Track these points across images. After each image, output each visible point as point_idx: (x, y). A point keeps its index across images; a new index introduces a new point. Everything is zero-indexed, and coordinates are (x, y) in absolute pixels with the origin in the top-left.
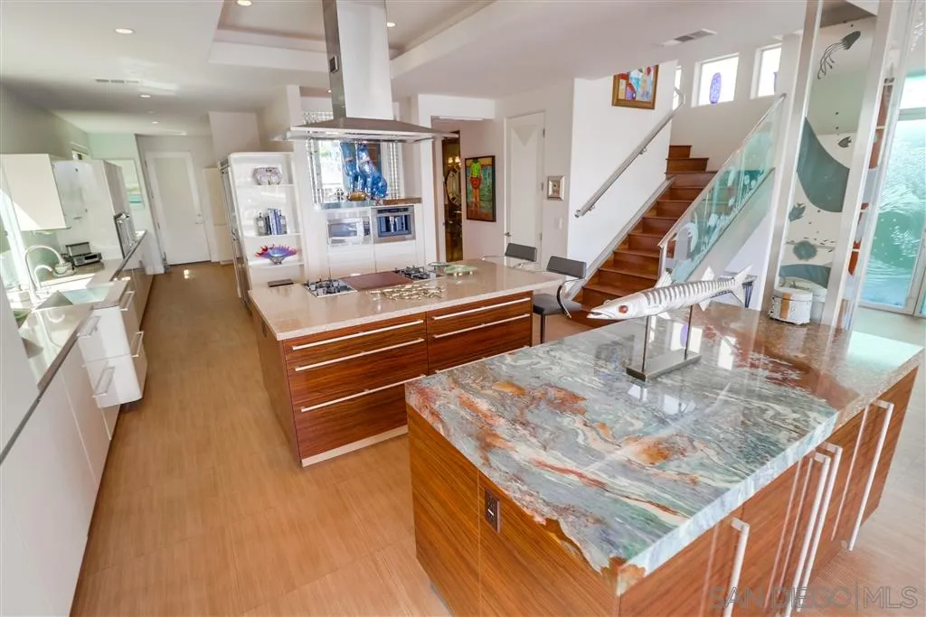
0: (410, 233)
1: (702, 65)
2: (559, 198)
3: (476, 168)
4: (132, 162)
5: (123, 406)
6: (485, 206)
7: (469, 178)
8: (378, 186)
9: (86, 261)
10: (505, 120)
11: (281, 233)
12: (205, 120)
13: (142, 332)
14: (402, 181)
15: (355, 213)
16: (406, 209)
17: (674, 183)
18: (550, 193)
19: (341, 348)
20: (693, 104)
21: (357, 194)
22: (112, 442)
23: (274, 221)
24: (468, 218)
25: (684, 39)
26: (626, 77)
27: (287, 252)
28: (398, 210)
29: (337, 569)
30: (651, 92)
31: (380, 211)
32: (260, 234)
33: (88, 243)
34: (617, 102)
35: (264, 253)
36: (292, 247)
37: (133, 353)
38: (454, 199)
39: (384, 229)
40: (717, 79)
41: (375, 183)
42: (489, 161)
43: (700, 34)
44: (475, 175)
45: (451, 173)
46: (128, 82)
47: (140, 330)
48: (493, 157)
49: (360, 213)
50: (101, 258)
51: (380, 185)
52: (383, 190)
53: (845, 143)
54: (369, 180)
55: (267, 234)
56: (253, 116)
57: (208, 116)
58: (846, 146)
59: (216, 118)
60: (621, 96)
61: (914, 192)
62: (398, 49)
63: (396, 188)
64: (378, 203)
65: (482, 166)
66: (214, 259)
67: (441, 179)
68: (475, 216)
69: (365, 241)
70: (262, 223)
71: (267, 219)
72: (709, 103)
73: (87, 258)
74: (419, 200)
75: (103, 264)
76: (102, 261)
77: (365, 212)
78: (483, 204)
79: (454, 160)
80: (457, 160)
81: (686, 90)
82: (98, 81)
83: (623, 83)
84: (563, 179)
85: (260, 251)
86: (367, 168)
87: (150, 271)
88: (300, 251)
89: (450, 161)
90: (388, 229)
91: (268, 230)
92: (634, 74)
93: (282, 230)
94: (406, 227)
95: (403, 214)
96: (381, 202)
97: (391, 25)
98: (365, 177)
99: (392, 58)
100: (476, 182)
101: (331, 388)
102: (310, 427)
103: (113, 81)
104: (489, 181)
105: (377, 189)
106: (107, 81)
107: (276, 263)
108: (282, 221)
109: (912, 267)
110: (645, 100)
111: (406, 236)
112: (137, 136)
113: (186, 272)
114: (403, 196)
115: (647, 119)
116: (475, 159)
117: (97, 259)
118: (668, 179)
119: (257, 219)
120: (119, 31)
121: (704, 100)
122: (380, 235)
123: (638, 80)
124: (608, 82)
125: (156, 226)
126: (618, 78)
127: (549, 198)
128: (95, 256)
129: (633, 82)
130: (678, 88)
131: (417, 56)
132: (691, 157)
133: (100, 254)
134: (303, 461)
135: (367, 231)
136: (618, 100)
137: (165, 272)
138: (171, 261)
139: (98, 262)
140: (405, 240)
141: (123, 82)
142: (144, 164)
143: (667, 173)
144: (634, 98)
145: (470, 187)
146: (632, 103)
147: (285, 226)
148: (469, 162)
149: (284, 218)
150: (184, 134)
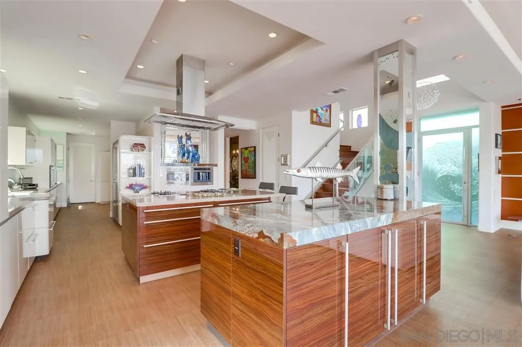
0: (210, 181)
1: (352, 111)
2: (287, 165)
3: (246, 152)
4: (62, 146)
5: (37, 258)
6: (251, 171)
7: (243, 158)
8: (195, 158)
9: (29, 187)
10: (261, 130)
11: (141, 176)
12: (108, 125)
13: (55, 222)
14: (208, 157)
15: (182, 169)
16: (209, 169)
17: (343, 162)
18: (283, 162)
19: (169, 215)
20: (350, 128)
21: (184, 160)
22: (29, 271)
23: (138, 170)
24: (242, 178)
25: (336, 92)
26: (316, 112)
27: (144, 187)
28: (205, 169)
29: (155, 322)
30: (329, 119)
31: (195, 169)
32: (130, 176)
33: (32, 178)
34: (313, 122)
35: (131, 187)
36: (146, 184)
37: (50, 227)
38: (235, 170)
39: (197, 178)
40: (359, 117)
41: (194, 156)
42: (253, 149)
43: (342, 90)
44: (246, 156)
45: (234, 158)
46: (75, 99)
47: (54, 220)
48: (255, 147)
49: (185, 169)
50: (37, 186)
51: (196, 157)
52: (198, 160)
53: (395, 122)
54: (191, 154)
55: (133, 176)
56: (134, 124)
57: (109, 123)
58: (396, 123)
59: (114, 124)
60: (315, 120)
61: (455, 165)
62: (209, 93)
63: (204, 159)
64: (194, 165)
65: (250, 151)
66: (98, 201)
67: (228, 160)
68: (245, 176)
69: (186, 184)
70: (131, 171)
71: (134, 170)
72: (357, 127)
73: (29, 185)
74: (216, 165)
75: (37, 190)
76: (37, 188)
77: (188, 169)
78: (249, 170)
79: (236, 151)
80: (238, 151)
81: (347, 122)
82: (59, 97)
83: (315, 115)
84: (289, 156)
85: (128, 186)
86: (190, 149)
87: (58, 206)
88: (150, 187)
89: (234, 152)
90: (199, 178)
91: (134, 175)
92: (320, 111)
93: (142, 175)
94: (209, 178)
95: (208, 171)
96: (196, 164)
97: (206, 82)
98: (189, 152)
99: (206, 97)
100: (246, 160)
101: (162, 236)
102: (147, 257)
103: (67, 98)
104: (253, 158)
105: (195, 159)
106: (64, 98)
107: (136, 192)
108: (142, 171)
109: (462, 201)
110: (326, 123)
111: (209, 183)
112: (68, 134)
113: (80, 207)
114: (208, 163)
115: (328, 132)
116: (246, 148)
117: (35, 187)
118: (340, 160)
119: (129, 169)
120: (80, 71)
121: (355, 126)
122: (195, 181)
123: (322, 114)
124: (308, 113)
125: (68, 181)
126: (312, 112)
127: (282, 165)
128: (34, 185)
129: (320, 115)
130: (343, 119)
131: (218, 96)
132: (352, 150)
133: (37, 185)
134: (141, 278)
135: (187, 179)
136: (313, 121)
137: (67, 206)
138: (72, 202)
139: (35, 188)
140: (207, 184)
141: (72, 99)
142: (68, 149)
143: (340, 157)
144: (321, 122)
145: (243, 162)
146: (320, 123)
147: (144, 173)
148: (243, 150)
149: (144, 169)
150: (93, 134)
